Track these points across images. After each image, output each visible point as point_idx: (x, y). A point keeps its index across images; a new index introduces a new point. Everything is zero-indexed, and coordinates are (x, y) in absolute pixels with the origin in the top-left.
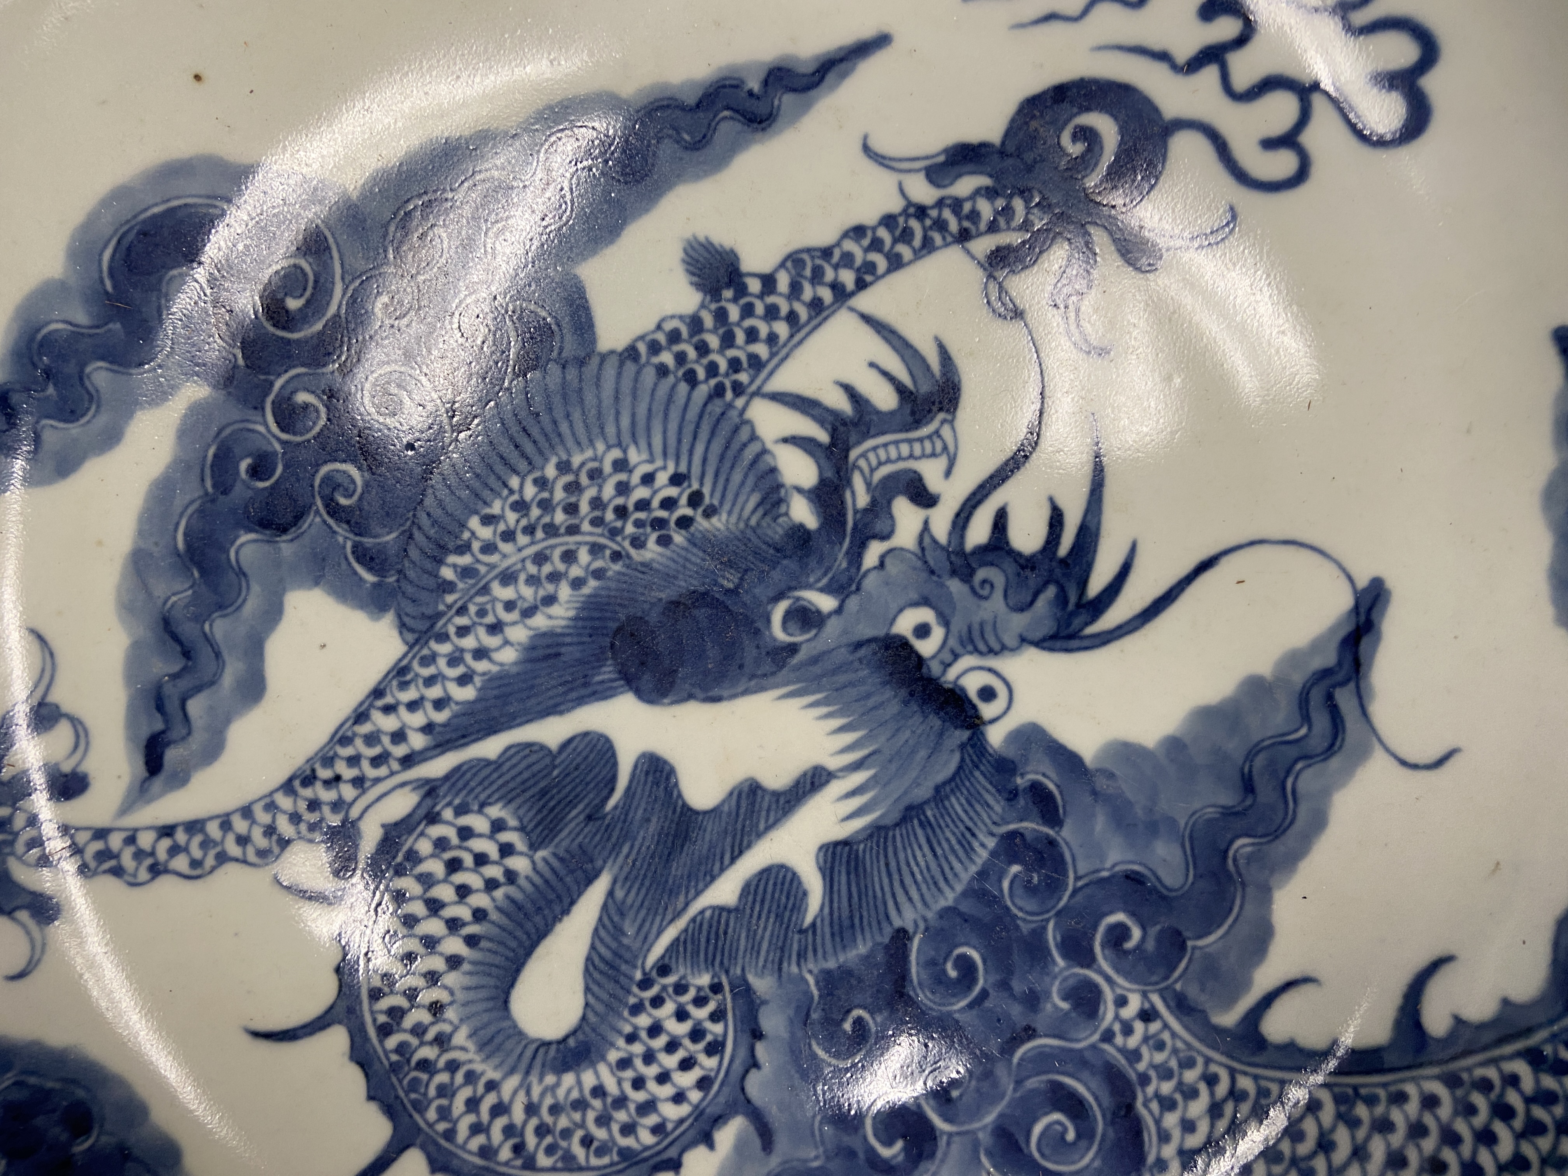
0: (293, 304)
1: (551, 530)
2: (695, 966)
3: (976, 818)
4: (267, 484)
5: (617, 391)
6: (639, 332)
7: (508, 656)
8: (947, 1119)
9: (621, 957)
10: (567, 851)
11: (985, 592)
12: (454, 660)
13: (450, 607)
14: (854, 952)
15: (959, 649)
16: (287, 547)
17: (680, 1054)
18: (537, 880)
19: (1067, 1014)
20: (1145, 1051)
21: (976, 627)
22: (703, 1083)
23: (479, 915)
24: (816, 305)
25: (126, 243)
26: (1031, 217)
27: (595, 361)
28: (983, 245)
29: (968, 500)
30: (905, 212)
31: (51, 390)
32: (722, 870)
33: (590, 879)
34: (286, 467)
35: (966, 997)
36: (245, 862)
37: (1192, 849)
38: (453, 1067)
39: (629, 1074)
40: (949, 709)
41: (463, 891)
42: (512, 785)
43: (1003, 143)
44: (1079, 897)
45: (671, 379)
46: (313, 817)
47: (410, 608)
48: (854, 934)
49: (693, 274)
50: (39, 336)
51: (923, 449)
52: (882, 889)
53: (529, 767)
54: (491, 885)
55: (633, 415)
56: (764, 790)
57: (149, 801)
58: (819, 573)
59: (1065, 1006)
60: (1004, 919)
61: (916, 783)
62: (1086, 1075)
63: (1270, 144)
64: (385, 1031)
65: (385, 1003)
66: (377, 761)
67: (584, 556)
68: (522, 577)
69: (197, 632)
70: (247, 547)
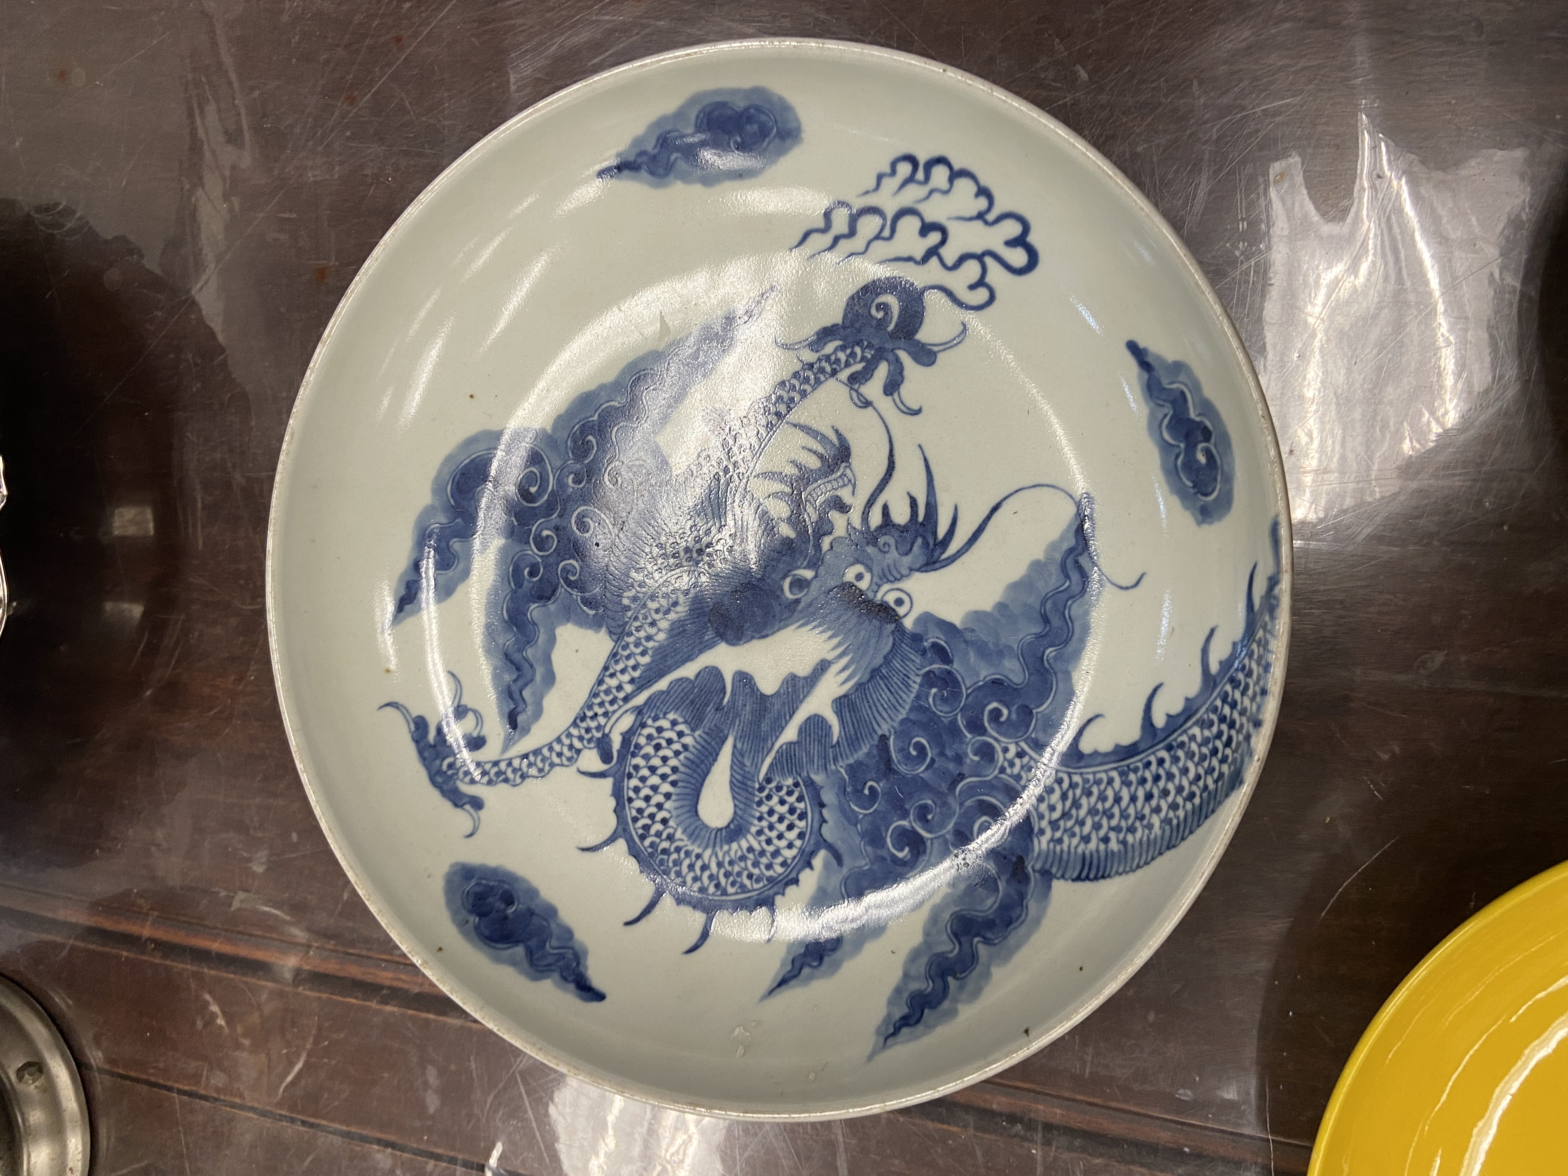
0: (533, 490)
1: (669, 568)
2: (783, 775)
3: (907, 668)
4: (538, 578)
6: (691, 460)
7: (661, 636)
8: (929, 831)
9: (746, 778)
10: (709, 729)
11: (886, 549)
12: (637, 645)
13: (630, 618)
14: (861, 752)
15: (880, 583)
16: (552, 607)
17: (786, 822)
18: (698, 746)
19: (978, 762)
20: (1023, 774)
22: (801, 836)
23: (675, 770)
24: (770, 425)
25: (456, 480)
26: (865, 354)
27: (673, 481)
28: (844, 375)
29: (867, 504)
30: (803, 369)
31: (437, 557)
32: (786, 723)
33: (723, 741)
34: (544, 568)
35: (923, 765)
36: (562, 765)
37: (1024, 660)
38: (678, 850)
39: (763, 838)
40: (881, 614)
41: (665, 759)
42: (677, 701)
43: (843, 322)
44: (970, 699)
46: (587, 736)
47: (612, 623)
48: (859, 743)
50: (427, 533)
51: (838, 484)
52: (868, 715)
53: (683, 690)
54: (677, 753)
56: (799, 678)
57: (515, 743)
58: (802, 559)
59: (976, 758)
60: (933, 718)
61: (874, 657)
62: (995, 793)
63: (972, 287)
64: (642, 838)
65: (640, 823)
66: (612, 703)
67: (686, 578)
68: (660, 596)
69: (520, 657)
70: (535, 611)
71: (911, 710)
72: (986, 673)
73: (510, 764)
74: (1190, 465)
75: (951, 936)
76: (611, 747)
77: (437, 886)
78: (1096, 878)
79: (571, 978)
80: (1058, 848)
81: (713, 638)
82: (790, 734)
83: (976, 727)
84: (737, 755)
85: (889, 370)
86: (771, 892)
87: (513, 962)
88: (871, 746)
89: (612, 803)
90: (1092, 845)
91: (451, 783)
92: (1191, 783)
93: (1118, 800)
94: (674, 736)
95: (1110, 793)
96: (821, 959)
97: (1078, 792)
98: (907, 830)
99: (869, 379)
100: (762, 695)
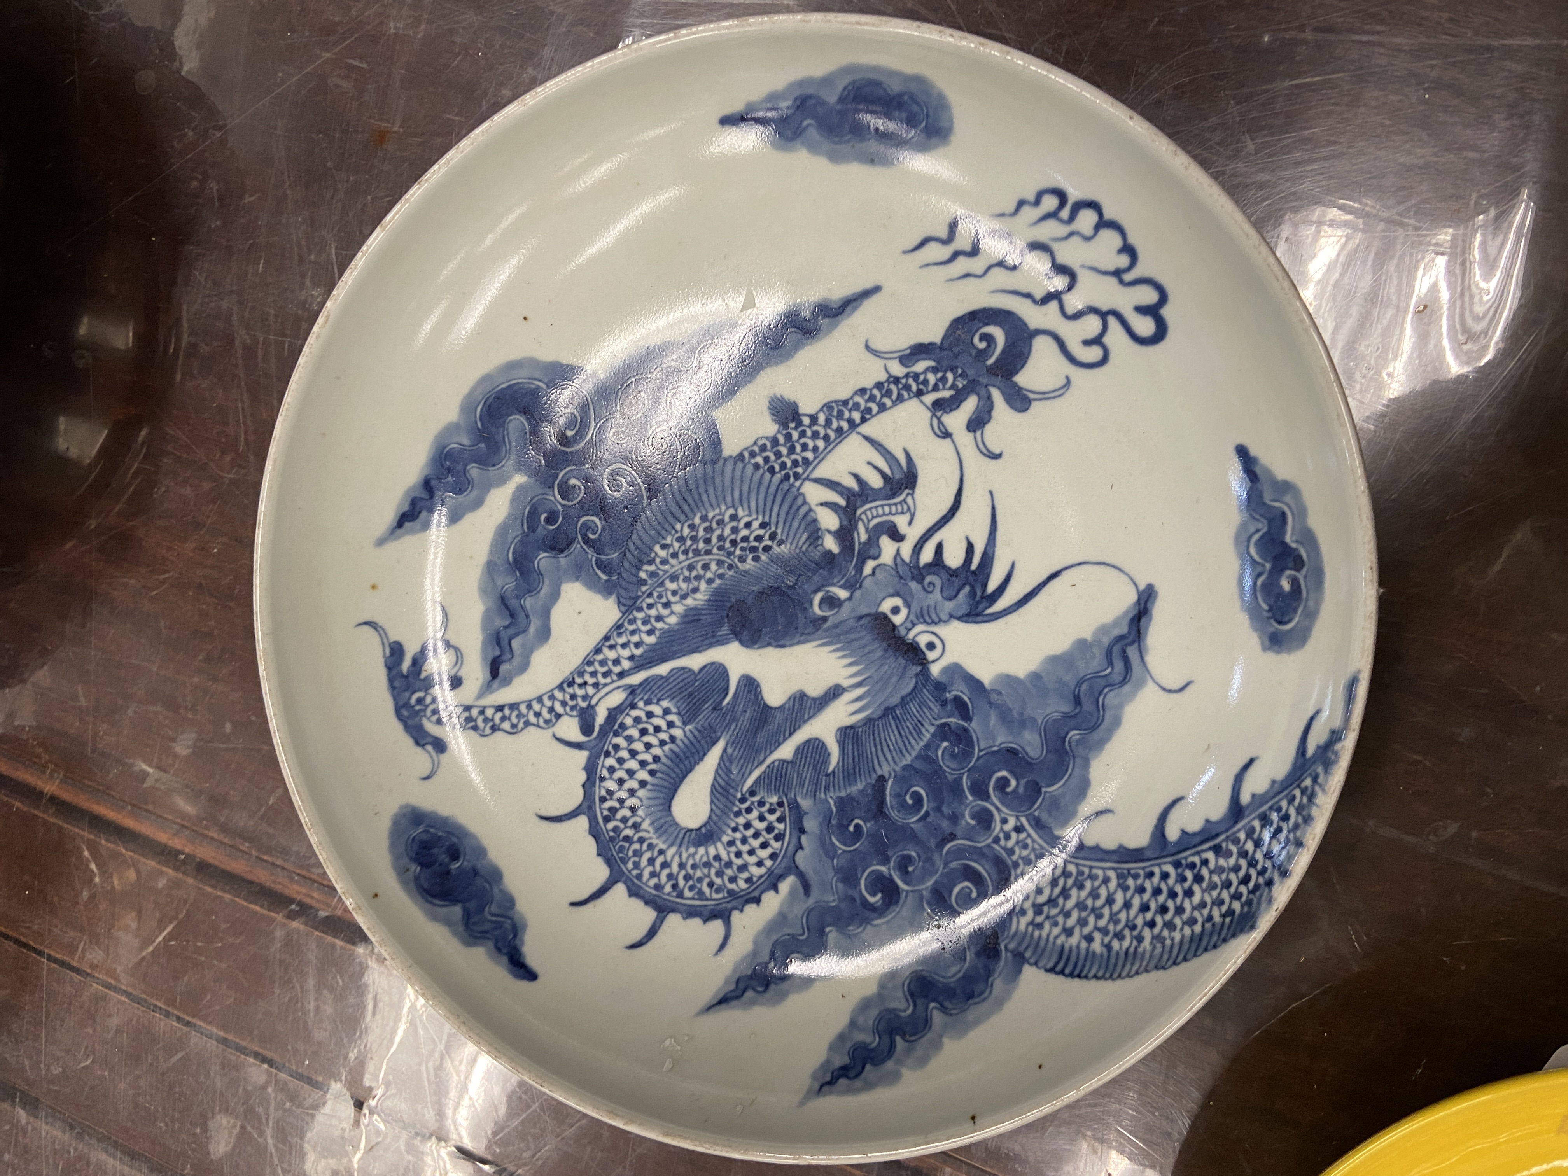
0: (570, 433)
1: (697, 552)
2: (769, 791)
3: (923, 715)
4: (554, 527)
5: (733, 478)
6: (745, 446)
7: (673, 620)
8: (907, 883)
9: (730, 785)
10: (702, 726)
11: (930, 589)
12: (645, 622)
13: (644, 593)
14: (856, 788)
15: (915, 621)
16: (563, 560)
17: (761, 840)
18: (687, 742)
19: (974, 826)
20: (1017, 850)
21: (925, 608)
22: (773, 856)
23: (656, 759)
24: (839, 430)
25: (488, 403)
26: (957, 383)
27: (722, 461)
28: (929, 398)
29: (921, 538)
30: (888, 380)
31: (450, 478)
32: (785, 740)
33: (714, 742)
34: (564, 518)
35: (916, 815)
36: (538, 726)
37: (1045, 736)
38: (641, 840)
39: (733, 849)
40: (909, 654)
41: (648, 746)
42: (674, 690)
43: (942, 343)
44: (981, 761)
45: (761, 471)
46: (571, 703)
47: (623, 593)
48: (855, 778)
49: (773, 415)
50: (445, 451)
51: (897, 509)
52: (871, 753)
53: (682, 681)
54: (662, 743)
55: (741, 491)
56: (808, 697)
57: (492, 693)
58: (839, 577)
59: (973, 822)
60: (938, 772)
61: (891, 695)
62: (983, 861)
63: (1087, 343)
64: (607, 819)
65: (607, 805)
66: (605, 675)
67: (713, 566)
68: (681, 577)
69: (517, 605)
70: (543, 560)
71: (917, 758)
72: (1002, 739)
73: (482, 712)
74: (1270, 588)
75: (907, 993)
76: (594, 720)
77: (384, 825)
78: (1071, 975)
79: (505, 951)
80: (1037, 933)
81: (729, 635)
82: (786, 751)
83: (980, 791)
84: (726, 759)
85: (978, 406)
86: (729, 906)
87: (448, 922)
88: (867, 784)
89: (582, 777)
90: (1074, 940)
91: (417, 719)
92: (1194, 908)
93: (1110, 901)
94: (663, 724)
95: (1103, 892)
96: (767, 986)
97: (1070, 882)
98: (884, 876)
99: (955, 409)
100: (766, 706)
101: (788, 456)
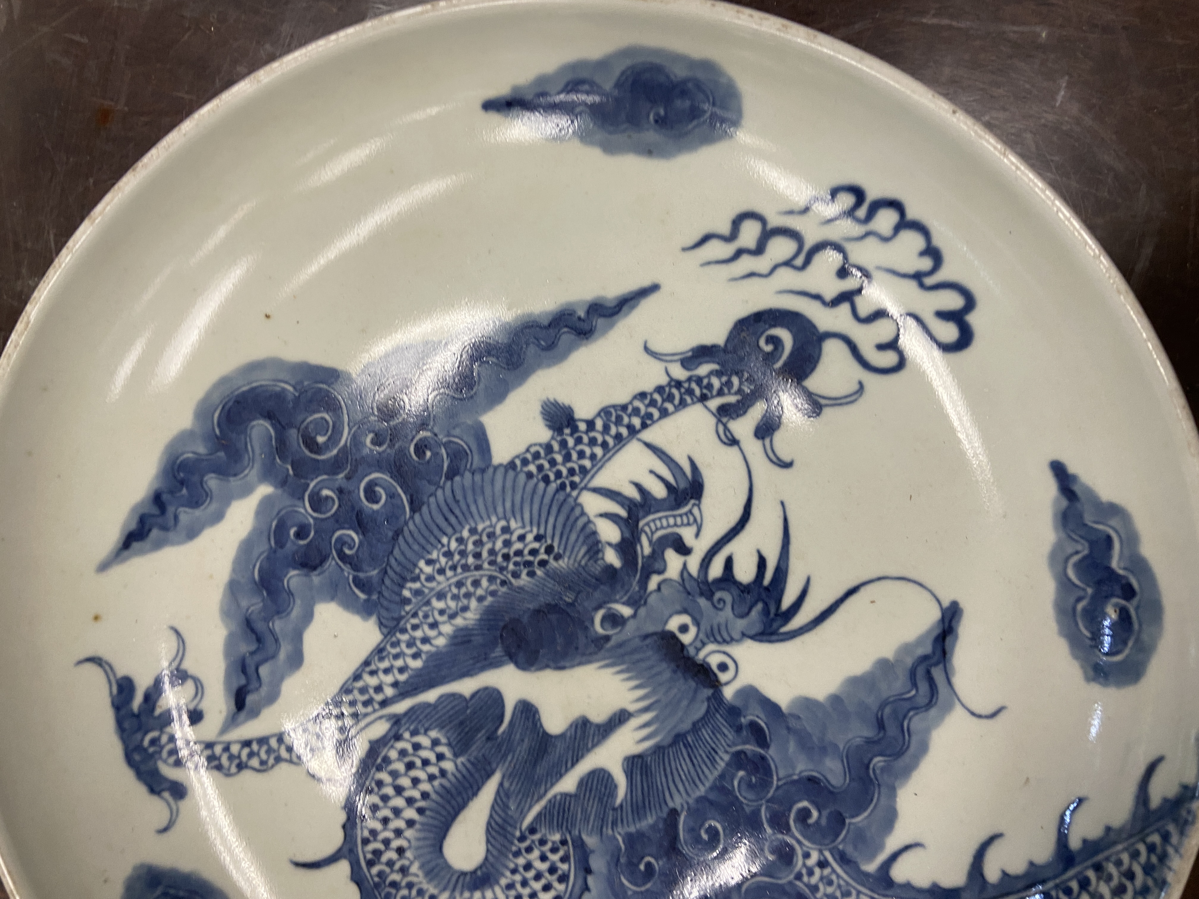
0: (321, 439)
1: (466, 568)
2: (551, 828)
3: (717, 742)
4: (305, 542)
5: (504, 487)
6: (516, 453)
7: (441, 642)
9: (507, 822)
10: (476, 758)
12: (410, 644)
13: (407, 613)
14: (646, 822)
15: (705, 640)
16: (316, 579)
17: (543, 882)
18: (458, 775)
19: (773, 862)
20: (821, 886)
21: (715, 627)
23: (425, 795)
24: (618, 437)
25: (227, 408)
26: (743, 387)
27: (491, 470)
28: (714, 403)
29: (709, 551)
30: (669, 385)
31: (184, 491)
32: (567, 770)
33: (489, 775)
34: (316, 532)
35: (713, 851)
36: (291, 761)
37: (848, 763)
38: (410, 886)
39: (513, 893)
40: (700, 676)
41: (416, 781)
42: (443, 718)
43: (726, 345)
44: (780, 792)
45: (535, 480)
47: (384, 613)
48: (645, 812)
49: (547, 420)
50: (178, 462)
51: (682, 521)
52: (662, 784)
53: (452, 708)
54: (431, 778)
55: (513, 501)
56: (591, 723)
57: (237, 726)
58: (622, 593)
59: (773, 857)
60: (735, 804)
63: (881, 347)
64: (370, 864)
65: (371, 847)
66: (366, 704)
67: (484, 583)
68: (449, 596)
69: (265, 628)
70: (294, 578)
71: (711, 788)
72: (803, 767)
73: (227, 749)
74: (1093, 615)
81: (501, 656)
82: (568, 784)
83: (780, 824)
84: (502, 795)
85: (766, 413)
88: (658, 818)
89: (342, 815)
91: (151, 763)
94: (432, 757)
99: (741, 415)
100: (546, 734)
101: (564, 464)
